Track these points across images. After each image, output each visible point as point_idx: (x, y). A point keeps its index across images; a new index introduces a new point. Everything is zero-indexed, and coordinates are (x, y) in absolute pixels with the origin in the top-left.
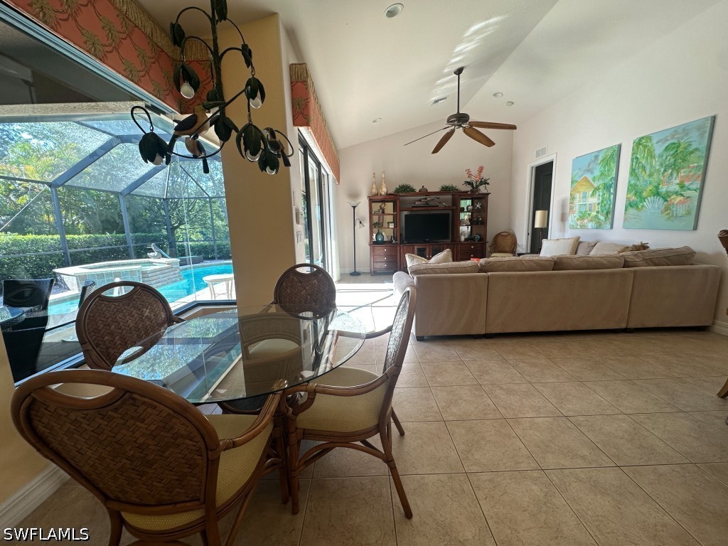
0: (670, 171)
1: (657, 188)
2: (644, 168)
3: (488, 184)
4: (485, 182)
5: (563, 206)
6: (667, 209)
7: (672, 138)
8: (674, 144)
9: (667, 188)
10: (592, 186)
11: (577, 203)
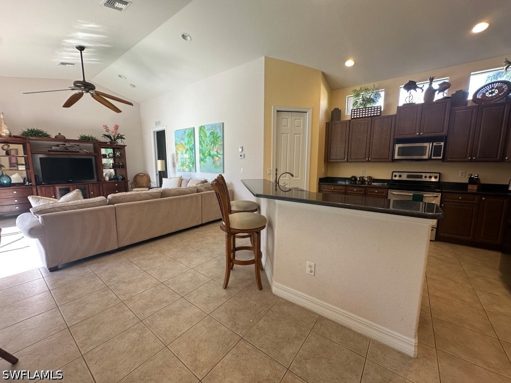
0: (213, 145)
3: (124, 138)
4: (121, 137)
6: (214, 163)
7: (212, 129)
8: (213, 132)
9: (213, 153)
10: (185, 148)
11: (179, 156)
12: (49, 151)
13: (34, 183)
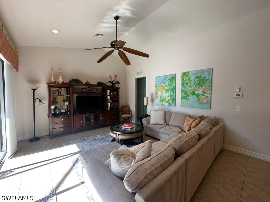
0: (198, 86)
1: (194, 92)
2: (187, 84)
3: (119, 83)
4: (118, 83)
5: (152, 95)
6: (198, 100)
7: (198, 74)
8: (199, 76)
9: (198, 92)
10: (165, 89)
11: (159, 95)
12: (81, 92)
13: (72, 113)
